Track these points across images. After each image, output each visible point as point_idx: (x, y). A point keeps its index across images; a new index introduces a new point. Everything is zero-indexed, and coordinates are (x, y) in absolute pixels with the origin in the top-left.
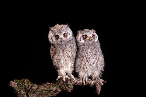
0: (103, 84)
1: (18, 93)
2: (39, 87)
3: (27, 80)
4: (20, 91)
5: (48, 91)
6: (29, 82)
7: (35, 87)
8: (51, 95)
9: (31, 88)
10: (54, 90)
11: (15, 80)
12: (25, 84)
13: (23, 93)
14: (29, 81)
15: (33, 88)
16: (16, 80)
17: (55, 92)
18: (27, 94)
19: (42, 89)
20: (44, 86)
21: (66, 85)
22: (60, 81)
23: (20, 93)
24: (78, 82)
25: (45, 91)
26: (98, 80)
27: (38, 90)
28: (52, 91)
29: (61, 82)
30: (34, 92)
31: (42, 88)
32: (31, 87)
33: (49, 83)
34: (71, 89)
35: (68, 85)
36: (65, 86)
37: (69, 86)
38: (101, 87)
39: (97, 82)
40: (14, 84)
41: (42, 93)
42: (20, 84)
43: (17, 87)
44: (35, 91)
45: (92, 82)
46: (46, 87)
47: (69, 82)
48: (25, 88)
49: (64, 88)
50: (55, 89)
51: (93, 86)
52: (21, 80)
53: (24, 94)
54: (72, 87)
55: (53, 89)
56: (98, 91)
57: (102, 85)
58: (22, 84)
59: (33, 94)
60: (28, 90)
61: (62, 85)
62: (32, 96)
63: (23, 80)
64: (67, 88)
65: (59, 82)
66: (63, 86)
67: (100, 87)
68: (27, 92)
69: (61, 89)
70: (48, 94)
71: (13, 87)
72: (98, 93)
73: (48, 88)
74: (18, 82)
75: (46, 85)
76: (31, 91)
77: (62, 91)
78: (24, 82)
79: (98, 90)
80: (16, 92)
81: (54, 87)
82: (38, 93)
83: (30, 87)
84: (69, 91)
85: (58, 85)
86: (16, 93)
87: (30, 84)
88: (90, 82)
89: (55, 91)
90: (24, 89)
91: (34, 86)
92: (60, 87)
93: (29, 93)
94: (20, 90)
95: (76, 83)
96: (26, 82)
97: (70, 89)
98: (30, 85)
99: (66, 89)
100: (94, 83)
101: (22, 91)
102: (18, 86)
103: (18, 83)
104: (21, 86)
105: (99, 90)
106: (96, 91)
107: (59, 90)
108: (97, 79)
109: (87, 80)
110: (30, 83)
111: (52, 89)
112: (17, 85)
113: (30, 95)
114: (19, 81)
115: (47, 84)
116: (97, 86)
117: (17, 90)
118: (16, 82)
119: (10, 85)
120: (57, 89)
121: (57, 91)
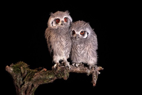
1: (14, 78)
4: (16, 77)
5: (43, 79)
8: (47, 82)
10: (50, 78)
11: (11, 65)
12: (21, 69)
16: (12, 65)
18: (23, 80)
19: (38, 77)
21: (62, 74)
23: (16, 79)
24: (75, 70)
26: (94, 69)
27: (34, 78)
34: (67, 77)
35: (64, 74)
36: (61, 75)
37: (65, 75)
39: (93, 72)
40: (10, 69)
41: (38, 80)
42: (16, 70)
43: (13, 72)
44: (31, 79)
46: (42, 75)
48: (21, 73)
49: (60, 77)
53: (20, 80)
54: (69, 75)
56: (94, 83)
58: (18, 70)
59: (28, 81)
60: (23, 75)
62: (27, 83)
65: (55, 71)
66: (59, 75)
67: (96, 77)
68: (23, 77)
70: (44, 81)
71: (10, 72)
72: (94, 85)
73: (44, 76)
74: (14, 67)
76: (26, 77)
79: (94, 81)
80: (12, 77)
81: (49, 75)
82: (33, 81)
83: (26, 74)
84: (65, 79)
85: (54, 74)
88: (86, 71)
89: (51, 79)
90: (20, 75)
92: (56, 76)
94: (16, 75)
95: (73, 71)
96: (22, 67)
98: (26, 71)
99: (62, 78)
100: (90, 73)
101: (18, 76)
103: (14, 69)
107: (56, 78)
108: (93, 69)
111: (48, 78)
112: (13, 71)
113: (26, 82)
116: (93, 76)
117: (13, 75)
118: (12, 67)
119: (6, 70)
120: (53, 77)
121: (53, 79)
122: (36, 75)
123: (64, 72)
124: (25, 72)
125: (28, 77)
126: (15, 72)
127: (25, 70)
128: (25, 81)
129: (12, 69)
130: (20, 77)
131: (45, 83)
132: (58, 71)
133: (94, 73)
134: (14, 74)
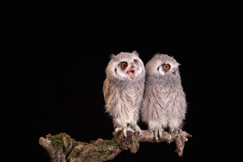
0: (187, 140)
1: (53, 156)
2: (85, 146)
3: (67, 136)
4: (55, 153)
5: (99, 152)
6: (69, 139)
7: (80, 146)
8: (105, 158)
9: (73, 148)
10: (109, 150)
11: (47, 136)
12: (63, 141)
13: (61, 155)
14: (69, 136)
15: (76, 147)
16: (49, 135)
17: (112, 154)
18: (66, 157)
19: (90, 150)
20: (94, 144)
21: (128, 143)
22: (118, 136)
23: (56, 156)
24: (147, 137)
25: (96, 152)
26: (179, 133)
27: (85, 151)
28: (106, 151)
29: (121, 138)
30: (78, 154)
31: (90, 147)
32: (74, 146)
33: (102, 140)
34: (136, 148)
35: (131, 142)
36: (126, 144)
37: (134, 143)
38: (184, 144)
39: (177, 136)
40: (46, 142)
41: (91, 156)
42: (56, 142)
43: (51, 146)
44: (80, 153)
45: (170, 136)
46: (97, 146)
47: (133, 138)
48: (64, 147)
49: (125, 147)
50: (111, 148)
51: (171, 143)
52: (57, 136)
53: (61, 158)
54: (138, 145)
55: (108, 149)
56: (180, 151)
57: (186, 142)
58: (59, 142)
59: (76, 157)
60: (67, 150)
61: (121, 142)
62: (74, 160)
63: (60, 135)
64: (129, 146)
65: (117, 138)
66: (124, 144)
67: (182, 144)
68: (66, 154)
69: (121, 149)
70: (99, 157)
71: (45, 147)
72: (180, 153)
73: (101, 147)
75: (97, 142)
76: (72, 152)
77: (122, 152)
78: (62, 138)
79: (180, 149)
80: (49, 154)
81: (109, 146)
82: (84, 156)
83: (71, 146)
84: (133, 152)
85: (116, 143)
86: (50, 157)
87: (72, 141)
88: (166, 137)
89: (111, 152)
90: (62, 150)
91: (77, 145)
92: (119, 146)
93: (70, 156)
94: (55, 151)
95: (144, 139)
96: (65, 138)
97: (134, 148)
98: (71, 143)
99: (129, 149)
100: (173, 139)
101: (59, 152)
102: (53, 144)
103: (52, 140)
104: (57, 144)
105: (182, 149)
106: (176, 151)
107: (118, 150)
108: (177, 132)
109: (161, 133)
110: (71, 139)
111: (106, 149)
112: (50, 144)
113: (72, 159)
114: (53, 137)
115: (98, 140)
116: (177, 143)
117: (51, 151)
118: (49, 138)
119: (40, 144)
120: (114, 149)
121: (114, 152)
123: (131, 139)
124: (69, 145)
126: (53, 146)
127: (70, 141)
128: (70, 158)
129: (49, 142)
130: (61, 154)
131: (101, 161)
133: (178, 138)
134: (52, 149)
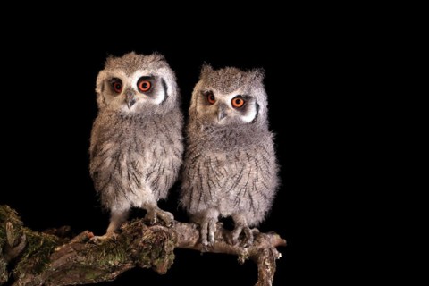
0: (280, 256)
5: (88, 268)
6: (20, 227)
8: (97, 277)
9: (26, 249)
10: (110, 265)
12: (5, 231)
14: (21, 222)
17: (113, 272)
18: (10, 267)
19: (68, 261)
21: (153, 255)
22: (135, 237)
27: (55, 263)
29: (141, 244)
30: (39, 268)
31: (67, 254)
32: (28, 244)
34: (168, 265)
35: (161, 255)
36: (150, 255)
37: (166, 257)
39: (262, 250)
44: (43, 265)
46: (85, 254)
47: (167, 244)
48: (5, 245)
49: (146, 263)
50: (114, 262)
51: (246, 260)
55: (107, 263)
59: (33, 273)
60: (13, 253)
61: (140, 252)
62: (28, 280)
64: (156, 263)
65: (132, 242)
66: (145, 257)
67: (272, 270)
68: (9, 258)
69: (135, 264)
70: (84, 276)
73: (93, 258)
76: (24, 260)
81: (110, 256)
82: (51, 272)
83: (22, 246)
84: (160, 271)
85: (129, 251)
87: (26, 233)
88: (236, 247)
89: (114, 269)
92: (134, 259)
93: (18, 267)
96: (10, 224)
97: (164, 264)
98: (24, 237)
99: (154, 267)
100: (251, 252)
107: (129, 266)
110: (23, 228)
111: (103, 263)
113: (22, 276)
116: (261, 266)
120: (120, 262)
121: (119, 269)
122: (60, 254)
123: (163, 246)
124: (19, 240)
125: (30, 257)
127: (22, 234)
128: (18, 274)
131: (87, 282)
132: (144, 242)
133: (264, 254)
